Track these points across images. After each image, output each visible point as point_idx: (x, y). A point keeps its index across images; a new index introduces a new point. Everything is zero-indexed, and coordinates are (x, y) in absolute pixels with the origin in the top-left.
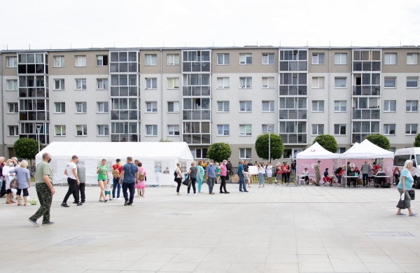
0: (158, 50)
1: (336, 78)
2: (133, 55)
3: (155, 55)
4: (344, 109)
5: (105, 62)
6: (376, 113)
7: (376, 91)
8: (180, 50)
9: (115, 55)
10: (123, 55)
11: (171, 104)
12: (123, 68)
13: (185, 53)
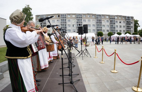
0: (71, 14)
1: (107, 21)
2: (65, 15)
3: (70, 15)
4: (108, 27)
5: (59, 17)
6: (115, 28)
7: (114, 23)
8: (76, 14)
9: (61, 15)
10: (63, 15)
11: (73, 25)
12: (63, 18)
13: (77, 15)
